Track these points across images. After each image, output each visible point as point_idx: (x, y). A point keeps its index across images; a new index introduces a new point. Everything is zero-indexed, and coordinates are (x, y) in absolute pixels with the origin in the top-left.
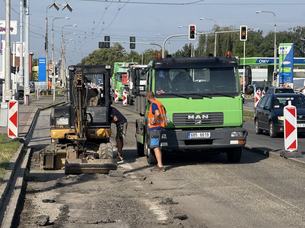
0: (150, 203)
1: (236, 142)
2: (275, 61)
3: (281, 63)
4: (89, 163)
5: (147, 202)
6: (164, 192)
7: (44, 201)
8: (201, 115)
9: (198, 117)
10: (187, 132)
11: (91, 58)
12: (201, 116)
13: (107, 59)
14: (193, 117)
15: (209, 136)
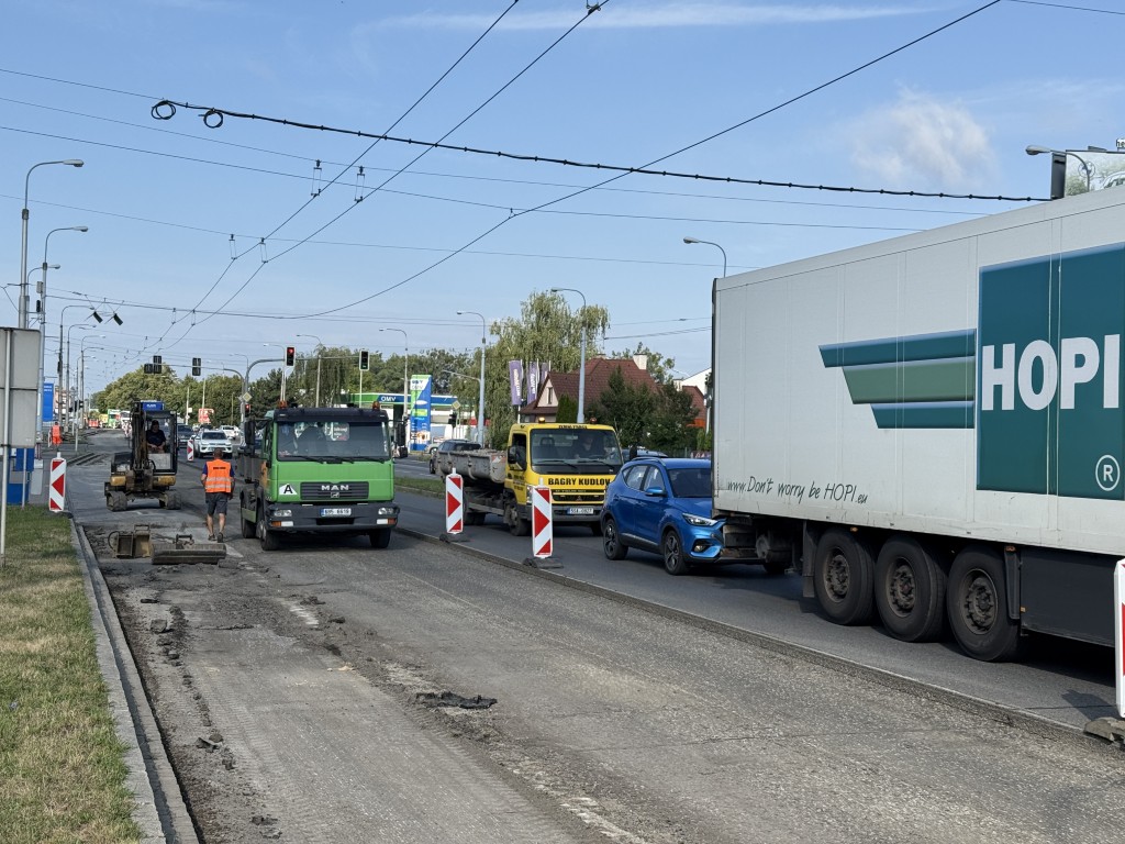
0: (289, 603)
1: (383, 522)
2: (406, 399)
3: (413, 402)
4: (186, 549)
5: (284, 602)
6: (300, 588)
7: (142, 601)
8: (339, 485)
9: (335, 487)
10: (319, 507)
11: (122, 384)
12: (339, 487)
13: (147, 387)
14: (328, 487)
15: (350, 513)
